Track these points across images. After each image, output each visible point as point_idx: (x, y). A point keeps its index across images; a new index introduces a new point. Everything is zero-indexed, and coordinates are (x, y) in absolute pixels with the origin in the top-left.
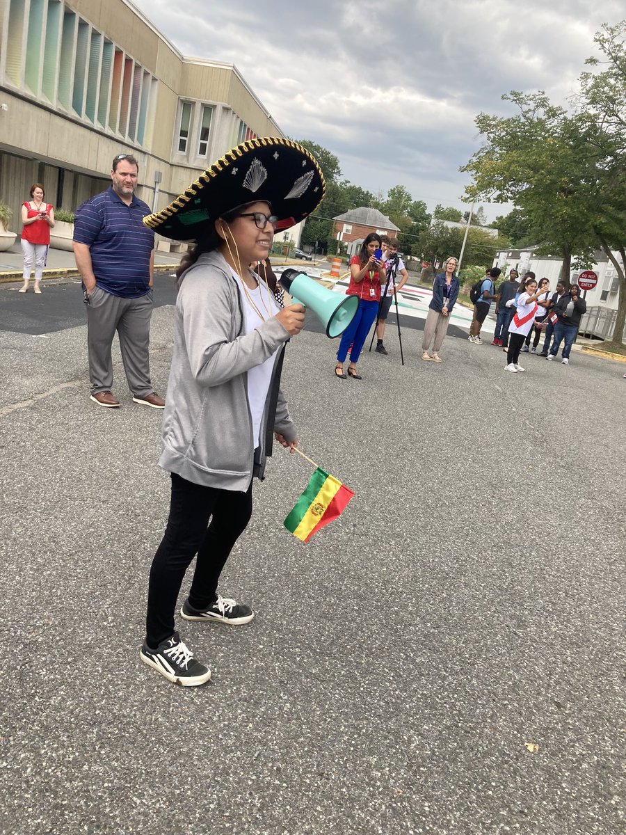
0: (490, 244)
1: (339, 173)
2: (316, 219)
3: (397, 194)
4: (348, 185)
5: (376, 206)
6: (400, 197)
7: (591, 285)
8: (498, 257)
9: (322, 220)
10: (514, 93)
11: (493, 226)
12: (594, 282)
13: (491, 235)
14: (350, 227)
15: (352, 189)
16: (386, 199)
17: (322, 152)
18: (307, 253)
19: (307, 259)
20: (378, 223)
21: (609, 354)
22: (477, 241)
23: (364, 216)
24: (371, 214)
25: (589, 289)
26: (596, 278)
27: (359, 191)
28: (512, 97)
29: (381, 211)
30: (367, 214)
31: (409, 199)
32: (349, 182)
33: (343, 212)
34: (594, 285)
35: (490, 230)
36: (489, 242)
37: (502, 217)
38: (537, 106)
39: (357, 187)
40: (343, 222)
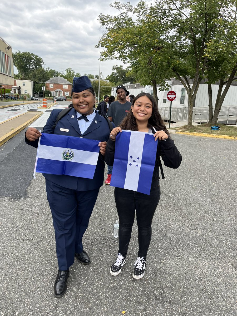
0: (107, 86)
1: (43, 64)
2: (38, 83)
3: (69, 71)
4: (49, 69)
5: (62, 76)
6: (70, 72)
7: (173, 98)
8: (113, 90)
9: (40, 83)
10: (116, 3)
11: (107, 79)
12: (174, 96)
13: (107, 82)
14: (52, 85)
15: (51, 70)
16: (65, 73)
17: (35, 56)
18: (36, 97)
19: (36, 100)
20: (63, 82)
21: (191, 133)
22: (103, 85)
23: (57, 80)
24: (60, 79)
25: (173, 100)
26: (175, 94)
27: (54, 71)
28: (114, 5)
29: (64, 78)
30: (58, 79)
31: (74, 73)
32: (49, 68)
33: (48, 79)
34: (175, 98)
35: (106, 81)
36: (107, 85)
37: (109, 75)
38: (127, 11)
39: (53, 70)
40: (49, 84)
